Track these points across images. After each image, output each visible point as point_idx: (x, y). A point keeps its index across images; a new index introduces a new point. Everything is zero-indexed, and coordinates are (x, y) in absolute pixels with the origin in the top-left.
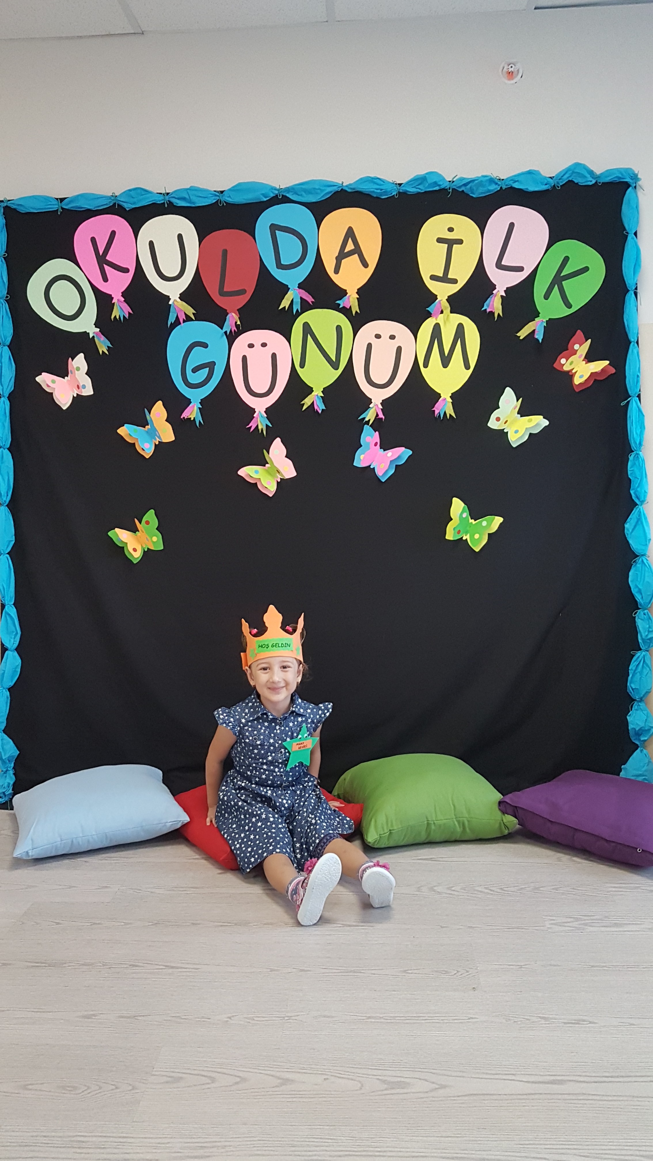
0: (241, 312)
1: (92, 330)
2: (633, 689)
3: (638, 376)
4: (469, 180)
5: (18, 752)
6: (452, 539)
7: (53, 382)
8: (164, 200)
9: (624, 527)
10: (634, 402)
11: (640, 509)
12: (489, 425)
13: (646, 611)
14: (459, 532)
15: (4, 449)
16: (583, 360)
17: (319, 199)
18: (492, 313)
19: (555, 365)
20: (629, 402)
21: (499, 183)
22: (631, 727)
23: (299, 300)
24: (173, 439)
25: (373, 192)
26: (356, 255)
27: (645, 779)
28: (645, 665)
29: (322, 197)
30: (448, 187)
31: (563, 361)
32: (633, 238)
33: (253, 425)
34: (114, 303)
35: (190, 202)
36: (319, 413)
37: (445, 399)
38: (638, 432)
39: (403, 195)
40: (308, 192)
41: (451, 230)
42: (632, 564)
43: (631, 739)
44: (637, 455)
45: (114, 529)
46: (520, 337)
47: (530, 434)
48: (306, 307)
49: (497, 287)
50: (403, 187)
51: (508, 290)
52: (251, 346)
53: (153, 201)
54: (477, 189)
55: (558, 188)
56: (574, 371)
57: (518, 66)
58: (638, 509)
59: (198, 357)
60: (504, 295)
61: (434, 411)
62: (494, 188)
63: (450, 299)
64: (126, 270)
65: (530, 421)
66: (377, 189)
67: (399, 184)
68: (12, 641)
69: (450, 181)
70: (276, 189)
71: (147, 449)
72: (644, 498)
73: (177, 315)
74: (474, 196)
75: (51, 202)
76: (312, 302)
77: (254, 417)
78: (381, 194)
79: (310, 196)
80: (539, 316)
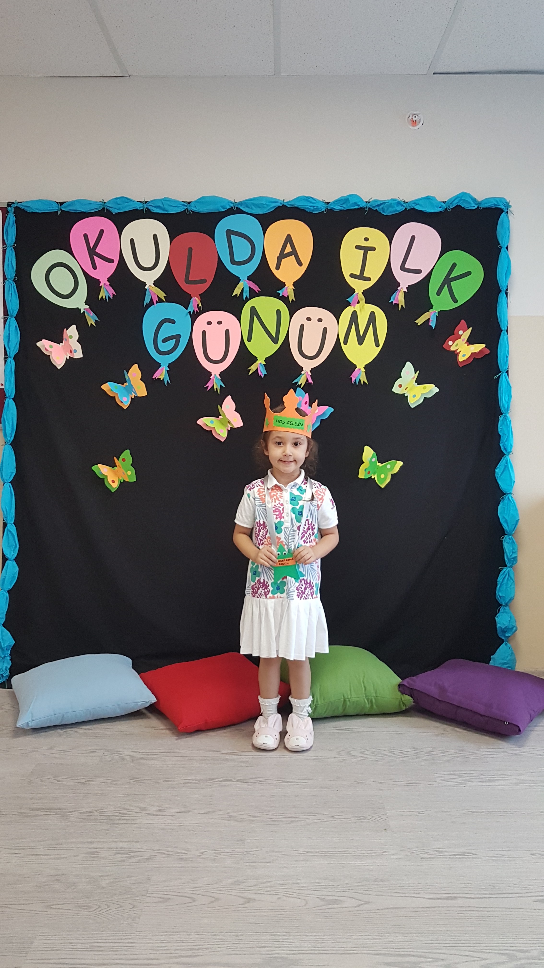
0: (202, 297)
1: (83, 307)
2: (500, 597)
3: (507, 357)
4: (381, 202)
5: (14, 642)
6: (363, 477)
7: (51, 346)
8: (143, 207)
9: (495, 472)
10: (504, 377)
11: (507, 458)
12: (393, 390)
13: (510, 537)
14: (369, 473)
15: (10, 399)
16: (466, 343)
17: (265, 212)
18: (397, 305)
19: (444, 346)
20: (500, 376)
21: (404, 205)
22: (498, 625)
23: (248, 289)
24: (146, 394)
25: (308, 208)
26: (293, 256)
27: (508, 667)
28: (509, 578)
29: (268, 210)
30: (365, 207)
31: (450, 343)
32: (505, 251)
33: (209, 385)
34: (101, 286)
35: (164, 210)
36: (262, 377)
37: (360, 369)
38: (507, 399)
39: (330, 212)
40: (257, 206)
41: (366, 239)
42: (500, 501)
43: (498, 635)
44: (505, 417)
45: (97, 464)
46: (418, 323)
47: (425, 398)
48: (253, 294)
49: (401, 284)
50: (331, 205)
51: (409, 288)
52: (209, 323)
53: (134, 208)
54: (388, 209)
55: (449, 211)
56: (458, 351)
57: (421, 116)
58: (505, 459)
59: (167, 330)
60: (406, 291)
61: (351, 378)
62: (400, 209)
63: (365, 293)
64: (111, 261)
65: (425, 388)
66: (311, 206)
67: (327, 202)
68: (12, 553)
69: (366, 202)
70: (232, 203)
71: (125, 401)
72: (510, 450)
73: (152, 297)
74: (385, 214)
75: (53, 205)
76: (258, 291)
77: (211, 379)
78: (313, 210)
79: (259, 209)
80: (432, 308)
